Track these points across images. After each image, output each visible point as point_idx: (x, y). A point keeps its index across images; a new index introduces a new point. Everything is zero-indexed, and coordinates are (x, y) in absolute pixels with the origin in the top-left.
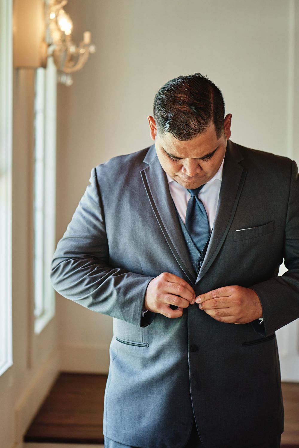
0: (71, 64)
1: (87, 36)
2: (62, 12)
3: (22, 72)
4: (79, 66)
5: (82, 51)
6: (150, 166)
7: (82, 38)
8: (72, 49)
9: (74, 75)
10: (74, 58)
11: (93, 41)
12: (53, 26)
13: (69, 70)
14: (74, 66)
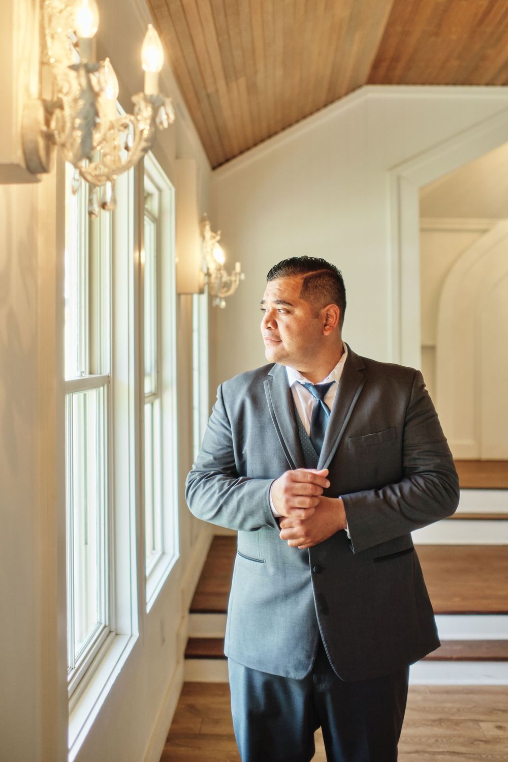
0: (225, 289)
1: (238, 266)
2: (217, 245)
3: (183, 297)
4: (231, 292)
5: (233, 278)
6: (274, 378)
7: (234, 268)
8: (225, 278)
9: (227, 299)
10: (227, 285)
11: (243, 270)
12: (209, 258)
13: (222, 296)
14: (227, 291)
